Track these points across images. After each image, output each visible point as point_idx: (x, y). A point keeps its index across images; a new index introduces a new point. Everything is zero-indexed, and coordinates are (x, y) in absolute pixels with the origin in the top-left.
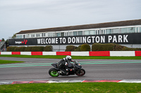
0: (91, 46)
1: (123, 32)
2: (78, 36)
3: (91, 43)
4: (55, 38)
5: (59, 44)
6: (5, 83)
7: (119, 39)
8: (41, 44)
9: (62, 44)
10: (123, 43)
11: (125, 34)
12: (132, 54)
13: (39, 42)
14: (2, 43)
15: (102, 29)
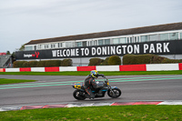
0: (122, 58)
1: (162, 39)
2: (104, 46)
3: (122, 54)
4: (75, 48)
5: (80, 56)
6: (12, 108)
7: (158, 48)
8: (57, 57)
9: (85, 56)
10: (163, 53)
11: (166, 42)
12: (175, 67)
13: (54, 55)
14: (8, 57)
15: (135, 35)
